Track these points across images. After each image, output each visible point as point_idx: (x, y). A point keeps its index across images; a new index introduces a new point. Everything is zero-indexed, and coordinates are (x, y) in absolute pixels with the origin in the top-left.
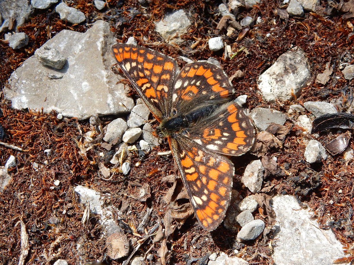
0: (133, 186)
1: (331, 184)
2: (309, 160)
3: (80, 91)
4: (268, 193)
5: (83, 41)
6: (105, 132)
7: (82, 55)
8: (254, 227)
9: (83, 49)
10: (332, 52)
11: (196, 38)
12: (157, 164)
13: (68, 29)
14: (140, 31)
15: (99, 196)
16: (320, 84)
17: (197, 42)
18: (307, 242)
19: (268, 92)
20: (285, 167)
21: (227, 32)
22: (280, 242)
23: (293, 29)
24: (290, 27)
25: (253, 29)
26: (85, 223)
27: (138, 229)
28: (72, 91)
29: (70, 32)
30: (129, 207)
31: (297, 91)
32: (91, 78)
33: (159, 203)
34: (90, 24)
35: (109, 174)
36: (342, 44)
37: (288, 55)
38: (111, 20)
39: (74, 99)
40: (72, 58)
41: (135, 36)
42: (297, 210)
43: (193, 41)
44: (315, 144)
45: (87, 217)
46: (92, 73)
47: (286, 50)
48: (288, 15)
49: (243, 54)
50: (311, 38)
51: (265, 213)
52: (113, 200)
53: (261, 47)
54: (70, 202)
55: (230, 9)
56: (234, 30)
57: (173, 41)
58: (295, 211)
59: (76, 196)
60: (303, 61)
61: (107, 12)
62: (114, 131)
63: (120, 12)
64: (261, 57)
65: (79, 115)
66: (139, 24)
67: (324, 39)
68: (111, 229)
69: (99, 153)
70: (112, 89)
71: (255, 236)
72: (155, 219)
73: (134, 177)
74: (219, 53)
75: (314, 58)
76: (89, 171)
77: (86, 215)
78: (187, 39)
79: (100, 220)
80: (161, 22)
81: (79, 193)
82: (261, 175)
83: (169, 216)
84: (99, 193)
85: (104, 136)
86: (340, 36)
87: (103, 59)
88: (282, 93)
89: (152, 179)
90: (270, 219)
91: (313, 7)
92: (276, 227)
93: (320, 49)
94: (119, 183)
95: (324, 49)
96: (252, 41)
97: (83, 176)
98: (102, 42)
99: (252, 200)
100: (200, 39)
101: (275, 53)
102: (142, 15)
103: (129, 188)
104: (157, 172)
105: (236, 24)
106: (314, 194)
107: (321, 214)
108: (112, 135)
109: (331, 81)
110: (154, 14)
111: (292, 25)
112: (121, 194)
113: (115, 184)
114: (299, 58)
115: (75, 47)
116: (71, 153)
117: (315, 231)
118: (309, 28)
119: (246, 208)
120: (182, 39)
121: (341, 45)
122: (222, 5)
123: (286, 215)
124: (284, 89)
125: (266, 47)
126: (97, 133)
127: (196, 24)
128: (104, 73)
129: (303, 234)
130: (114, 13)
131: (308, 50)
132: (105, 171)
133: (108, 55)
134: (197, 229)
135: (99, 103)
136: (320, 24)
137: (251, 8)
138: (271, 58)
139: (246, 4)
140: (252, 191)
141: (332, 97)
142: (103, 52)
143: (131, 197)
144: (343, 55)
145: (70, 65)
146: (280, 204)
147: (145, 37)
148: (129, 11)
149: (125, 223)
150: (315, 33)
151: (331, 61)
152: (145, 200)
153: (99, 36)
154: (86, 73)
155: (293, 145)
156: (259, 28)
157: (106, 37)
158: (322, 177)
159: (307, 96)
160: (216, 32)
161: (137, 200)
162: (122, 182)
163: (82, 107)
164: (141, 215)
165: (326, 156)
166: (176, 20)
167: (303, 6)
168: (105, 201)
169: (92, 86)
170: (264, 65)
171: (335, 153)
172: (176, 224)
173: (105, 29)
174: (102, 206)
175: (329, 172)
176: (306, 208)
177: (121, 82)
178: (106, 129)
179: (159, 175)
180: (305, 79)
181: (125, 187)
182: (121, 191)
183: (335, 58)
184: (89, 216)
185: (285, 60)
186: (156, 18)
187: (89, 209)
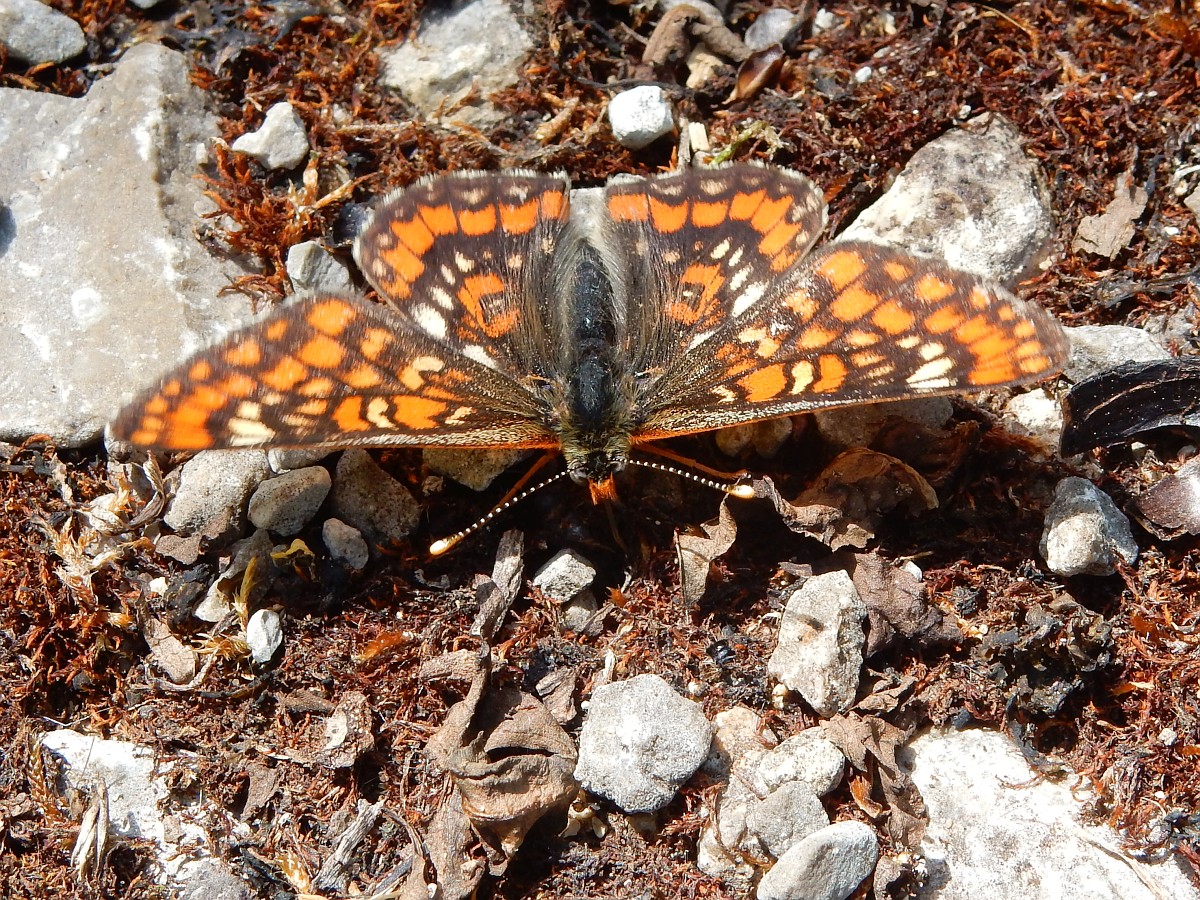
0: (296, 716)
1: (1162, 661)
2: (1059, 562)
3: (63, 328)
4: (892, 717)
5: (76, 129)
6: (172, 491)
7: (69, 184)
8: (830, 847)
9: (77, 158)
10: (1140, 126)
11: (555, 99)
12: (400, 615)
13: (14, 84)
14: (317, 80)
15: (148, 765)
16: (1095, 256)
17: (562, 116)
20: (960, 605)
21: (688, 73)
23: (968, 45)
24: (953, 38)
25: (800, 60)
26: (88, 869)
27: (318, 883)
28: (28, 330)
29: (18, 96)
30: (278, 796)
32: (110, 271)
33: (412, 782)
34: (105, 66)
35: (191, 667)
36: (1182, 91)
37: (951, 145)
38: (193, 46)
39: (39, 360)
40: (31, 197)
41: (295, 98)
42: (1019, 786)
43: (544, 114)
44: (1082, 493)
45: (94, 843)
46: (115, 252)
47: (939, 124)
49: (758, 149)
50: (1047, 75)
51: (877, 796)
52: (211, 772)
53: (835, 121)
54: (25, 787)
56: (720, 63)
57: (458, 117)
58: (1009, 792)
59: (49, 761)
60: (1015, 166)
61: (178, 18)
62: (210, 484)
63: (229, 13)
64: (836, 158)
65: (61, 421)
66: (311, 56)
67: (1103, 78)
68: (199, 890)
69: (149, 581)
70: (199, 311)
72: (392, 844)
73: (299, 677)
74: (655, 152)
75: (1062, 153)
76: (105, 659)
77: (91, 836)
78: (522, 106)
79: (152, 867)
80: (408, 48)
81: (61, 752)
82: (854, 635)
83: (450, 821)
84: (149, 751)
85: (166, 508)
86: (1172, 64)
87: (162, 194)
89: (378, 677)
90: (898, 817)
92: (930, 863)
93: (1085, 113)
94: (236, 703)
95: (1101, 116)
96: (797, 101)
97: (79, 683)
98: (157, 127)
99: (817, 742)
100: (572, 102)
101: (895, 141)
102: (325, 21)
103: (277, 722)
104: (399, 647)
105: (726, 39)
106: (1090, 710)
107: (1126, 791)
108: (201, 500)
109: (1141, 245)
110: (377, 15)
111: (962, 26)
112: (243, 747)
113: (216, 706)
114: (999, 157)
115: (38, 154)
116: (23, 581)
117: (1101, 868)
118: (1034, 38)
119: (792, 773)
120: (499, 107)
121: (1177, 94)
123: (971, 808)
125: (852, 116)
126: (139, 500)
127: (554, 43)
128: (166, 248)
129: (1052, 882)
130: (208, 18)
131: (1038, 123)
132: (170, 654)
133: (183, 182)
134: (580, 880)
135: (144, 370)
136: (1081, 20)
138: (880, 162)
140: (817, 703)
141: (1150, 306)
142: (160, 167)
143: (288, 761)
144: (1185, 136)
145: (18, 228)
146: (944, 768)
147: (341, 107)
148: (269, 5)
149: (259, 857)
150: (1064, 55)
151: (1139, 162)
152: (350, 762)
153: (143, 104)
154: (86, 253)
155: (988, 512)
156: (827, 51)
157: (172, 107)
158: (1124, 636)
160: (641, 72)
161: (311, 772)
162: (246, 696)
163: (71, 387)
164: (333, 828)
165: (1136, 549)
166: (469, 36)
168: (176, 780)
169: (117, 301)
170: (850, 193)
171: (1174, 530)
172: (485, 854)
173: (170, 76)
174: (160, 804)
175: (1150, 612)
176: (1059, 775)
177: (237, 288)
178: (175, 479)
179: (409, 656)
180: (1030, 243)
181: (260, 718)
182: (243, 736)
183: (1153, 150)
184: (102, 839)
185: (938, 167)
186: (385, 32)
187: (102, 809)
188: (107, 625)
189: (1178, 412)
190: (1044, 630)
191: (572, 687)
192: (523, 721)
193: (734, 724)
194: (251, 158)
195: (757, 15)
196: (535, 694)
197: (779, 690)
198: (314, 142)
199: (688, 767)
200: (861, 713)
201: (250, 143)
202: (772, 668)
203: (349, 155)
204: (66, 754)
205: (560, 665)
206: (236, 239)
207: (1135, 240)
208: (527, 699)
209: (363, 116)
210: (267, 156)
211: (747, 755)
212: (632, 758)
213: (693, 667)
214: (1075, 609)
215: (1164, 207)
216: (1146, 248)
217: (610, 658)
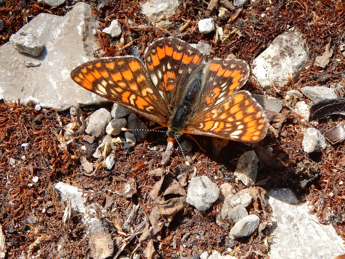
0: (118, 182)
1: (331, 175)
2: (306, 150)
3: (59, 80)
5: (63, 26)
6: (87, 124)
7: (61, 41)
8: (248, 223)
9: (63, 34)
10: (332, 33)
11: (185, 20)
12: (144, 157)
13: (46, 12)
14: (124, 13)
15: (81, 193)
16: (319, 67)
17: (186, 24)
18: (306, 238)
19: (264, 77)
20: (282, 158)
21: (219, 13)
22: (277, 239)
23: (290, 9)
24: (286, 7)
25: (247, 9)
26: (67, 222)
27: (123, 228)
28: (51, 80)
29: (48, 16)
30: (113, 204)
31: (295, 76)
32: (71, 65)
33: (146, 200)
34: (70, 7)
35: (92, 169)
36: (343, 23)
37: (284, 37)
38: (92, 2)
39: (53, 88)
40: (51, 44)
41: (118, 18)
42: (295, 204)
43: (182, 23)
44: (313, 132)
45: (68, 216)
46: (72, 60)
47: (281, 31)
49: (236, 36)
50: (309, 18)
51: (260, 208)
52: (97, 197)
53: (255, 29)
54: (50, 199)
56: (227, 10)
57: (160, 24)
58: (292, 205)
59: (57, 193)
60: (300, 43)
62: (96, 122)
64: (256, 39)
65: (59, 105)
66: (123, 6)
67: (324, 19)
68: (94, 228)
69: (81, 146)
71: (249, 233)
72: (141, 216)
73: (119, 172)
74: (209, 36)
75: (312, 39)
76: (70, 166)
77: (67, 214)
78: (176, 21)
79: (82, 219)
80: (147, 3)
81: (60, 190)
82: (256, 167)
83: (156, 212)
84: (81, 190)
85: (86, 128)
86: (341, 15)
87: (84, 44)
88: (278, 78)
89: (138, 174)
90: (265, 214)
92: (273, 222)
93: (318, 29)
94: (103, 178)
95: (323, 29)
96: (246, 22)
97: (64, 172)
98: (83, 26)
99: (246, 194)
100: (189, 21)
101: (271, 35)
103: (113, 183)
104: (144, 166)
105: (229, 4)
106: (313, 186)
107: (321, 208)
108: (94, 127)
109: (331, 64)
111: (288, 4)
112: (105, 190)
113: (98, 179)
114: (296, 40)
115: (53, 32)
116: (50, 147)
117: (314, 226)
118: (307, 7)
119: (239, 202)
120: (170, 21)
123: (283, 210)
124: (280, 74)
125: (260, 28)
126: (79, 125)
127: (185, 5)
128: (86, 59)
129: (302, 230)
131: (306, 30)
133: (90, 40)
134: (187, 226)
135: (80, 92)
136: (318, 3)
138: (266, 40)
140: (246, 184)
141: (332, 81)
142: (84, 37)
143: (116, 193)
144: (343, 36)
145: (48, 52)
147: (130, 20)
149: (109, 221)
150: (314, 12)
151: (331, 42)
152: (131, 196)
153: (79, 19)
154: (65, 60)
155: (290, 134)
156: (254, 8)
157: (87, 20)
158: (322, 167)
159: (306, 80)
160: (207, 13)
161: (122, 197)
162: (106, 177)
163: (61, 96)
164: (127, 213)
165: (326, 145)
166: (163, 1)
168: (88, 198)
170: (258, 48)
171: (336, 141)
172: (164, 221)
173: (87, 11)
174: (84, 204)
175: (328, 162)
176: (304, 202)
178: (88, 120)
179: (146, 168)
180: (303, 63)
181: (109, 182)
182: (105, 187)
183: (335, 38)
184: (70, 214)
185: (281, 42)
187: (70, 207)
188: (71, 159)
189: (338, 111)
190: (302, 169)
191: (186, 178)
192: (174, 187)
193: (225, 188)
194: (108, 35)
196: (177, 179)
198: (123, 30)
199: (214, 200)
200: (257, 186)
201: (107, 30)
202: (235, 174)
203: (132, 33)
204: (61, 190)
205: (183, 172)
206: (103, 56)
208: (175, 181)
209: (136, 22)
210: (111, 34)
211: (228, 196)
212: (200, 198)
213: (216, 173)
214: (310, 164)
215: (337, 53)
217: (195, 169)
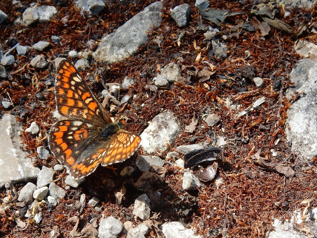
0: (45, 233)
1: (207, 204)
2: (185, 188)
4: (157, 220)
6: (19, 194)
10: (195, 108)
12: (63, 212)
14: (40, 117)
16: (189, 133)
19: (148, 146)
21: (110, 109)
23: (162, 97)
24: (159, 96)
31: (172, 142)
32: (4, 156)
35: (25, 226)
37: (160, 116)
38: (16, 114)
41: (36, 121)
42: (182, 230)
46: (4, 152)
47: (157, 112)
48: (157, 88)
50: (177, 101)
51: (155, 233)
53: (138, 114)
55: (110, 92)
56: (116, 106)
58: (180, 231)
60: (172, 118)
61: (13, 110)
62: (26, 192)
63: (23, 108)
66: (39, 113)
69: (16, 211)
70: (21, 161)
75: (181, 115)
76: (9, 227)
82: (148, 205)
85: (18, 197)
86: (201, 97)
87: (12, 141)
89: (60, 223)
91: (175, 78)
93: (185, 107)
94: (34, 231)
95: (188, 107)
96: (131, 111)
97: (4, 231)
98: (10, 129)
99: (143, 225)
101: (149, 116)
102: (41, 107)
103: (42, 234)
104: (63, 218)
105: (117, 102)
107: (202, 228)
108: (24, 195)
110: (51, 105)
111: (160, 94)
114: (169, 117)
118: (174, 94)
119: (138, 231)
121: (202, 102)
122: (104, 90)
123: (174, 235)
124: (160, 142)
125: (141, 112)
126: (13, 197)
128: (14, 150)
130: (19, 109)
131: (176, 110)
132: (21, 224)
133: (16, 139)
135: (11, 172)
136: (183, 91)
137: (128, 90)
139: (123, 87)
140: (142, 218)
141: (200, 141)
142: (12, 136)
144: (204, 109)
146: (168, 229)
147: (45, 122)
148: (30, 105)
150: (180, 97)
151: (196, 115)
153: (7, 125)
155: (172, 181)
156: (136, 102)
157: (13, 125)
162: (36, 230)
165: (200, 184)
167: (168, 79)
169: (5, 161)
170: (142, 126)
171: (207, 180)
173: (12, 119)
175: (204, 195)
176: (190, 228)
177: (28, 157)
178: (19, 192)
179: (65, 219)
180: (176, 132)
181: (39, 234)
183: (198, 113)
185: (158, 120)
186: (52, 108)
188: (8, 220)
189: (206, 158)
190: (183, 199)
191: (96, 221)
192: (88, 227)
193: (127, 224)
194: (29, 133)
195: (122, 97)
196: (90, 223)
197: (135, 217)
198: (40, 129)
199: (119, 232)
200: (151, 219)
201: (28, 130)
202: (134, 213)
203: (47, 130)
205: (94, 217)
206: (27, 148)
207: (196, 129)
208: (88, 223)
209: (49, 123)
210: (32, 132)
211: (130, 230)
212: (108, 231)
213: (119, 215)
214: (188, 195)
215: (201, 123)
216: (198, 130)
217: (103, 215)
